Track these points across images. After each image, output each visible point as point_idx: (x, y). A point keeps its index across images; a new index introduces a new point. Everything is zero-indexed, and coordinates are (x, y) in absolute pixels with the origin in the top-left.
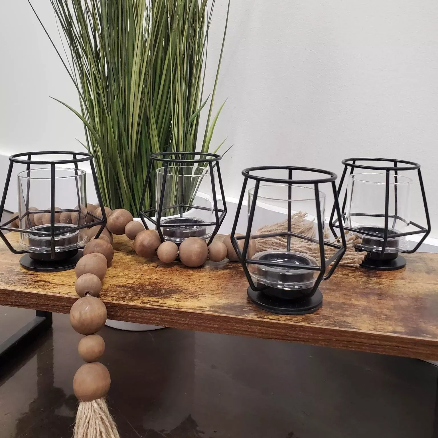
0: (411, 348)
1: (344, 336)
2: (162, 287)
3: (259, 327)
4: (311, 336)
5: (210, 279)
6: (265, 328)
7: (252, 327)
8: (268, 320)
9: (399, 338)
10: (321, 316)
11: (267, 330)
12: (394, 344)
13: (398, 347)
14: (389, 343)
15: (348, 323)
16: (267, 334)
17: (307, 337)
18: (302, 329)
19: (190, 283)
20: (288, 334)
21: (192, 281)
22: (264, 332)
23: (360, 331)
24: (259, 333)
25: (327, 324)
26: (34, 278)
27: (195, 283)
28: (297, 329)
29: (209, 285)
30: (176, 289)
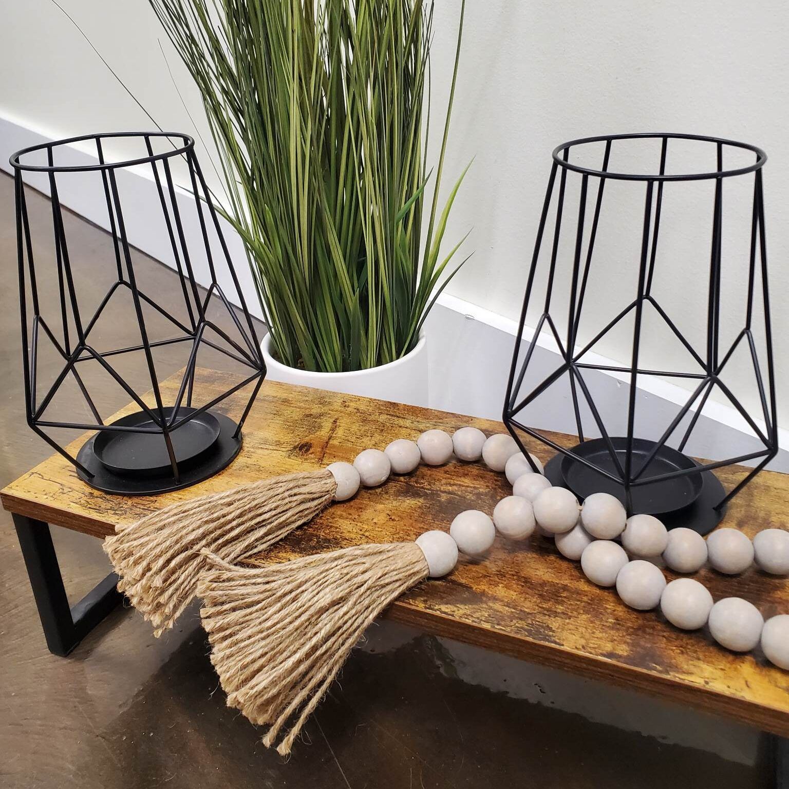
0: (630, 681)
1: (539, 650)
2: (315, 532)
3: (426, 620)
4: (494, 642)
5: (388, 517)
6: (434, 622)
7: (417, 618)
8: (438, 613)
9: (614, 666)
10: (518, 612)
11: (437, 626)
12: (607, 671)
13: (612, 676)
14: (599, 669)
15: (550, 629)
16: (437, 630)
17: (489, 643)
18: (482, 632)
19: (356, 525)
20: (464, 636)
21: (361, 522)
22: (433, 627)
23: (562, 648)
24: (427, 627)
25: (519, 630)
26: (152, 504)
27: (364, 526)
28: (476, 631)
29: (382, 531)
30: (333, 538)
